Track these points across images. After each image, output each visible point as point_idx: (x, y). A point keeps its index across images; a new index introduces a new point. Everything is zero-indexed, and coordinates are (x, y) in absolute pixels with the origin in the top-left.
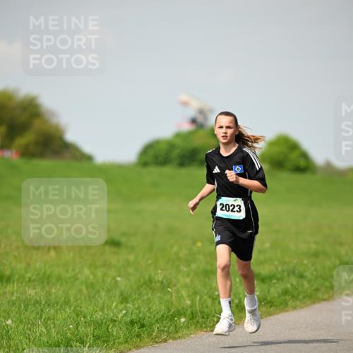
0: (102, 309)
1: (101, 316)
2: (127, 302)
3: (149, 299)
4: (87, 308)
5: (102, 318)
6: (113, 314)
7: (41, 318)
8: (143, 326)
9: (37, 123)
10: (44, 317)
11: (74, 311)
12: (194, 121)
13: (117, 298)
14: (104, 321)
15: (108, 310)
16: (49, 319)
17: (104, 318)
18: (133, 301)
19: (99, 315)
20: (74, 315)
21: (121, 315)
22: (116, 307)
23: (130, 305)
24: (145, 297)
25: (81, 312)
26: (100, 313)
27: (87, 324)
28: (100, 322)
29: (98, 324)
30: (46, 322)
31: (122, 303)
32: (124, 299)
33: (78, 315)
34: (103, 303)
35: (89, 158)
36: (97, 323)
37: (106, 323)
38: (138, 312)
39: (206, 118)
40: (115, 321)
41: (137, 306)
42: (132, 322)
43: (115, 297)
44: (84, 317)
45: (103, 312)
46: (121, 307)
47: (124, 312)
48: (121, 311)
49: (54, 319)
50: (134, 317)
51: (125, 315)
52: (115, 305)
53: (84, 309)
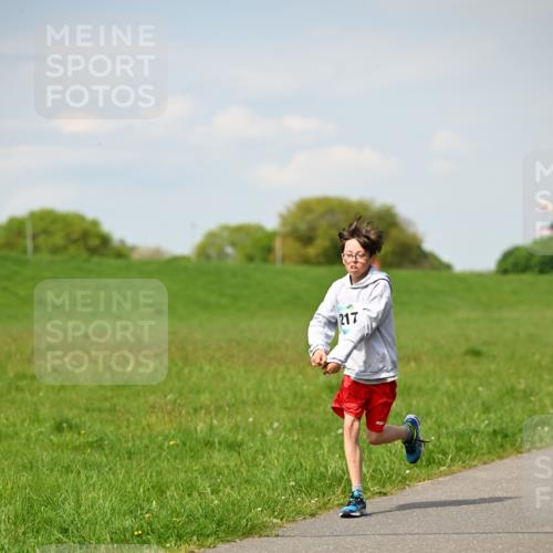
0: (464, 420)
2: (490, 412)
3: (511, 409)
4: (449, 420)
5: (464, 428)
6: (476, 424)
8: (506, 436)
9: (394, 233)
11: (436, 422)
13: (479, 408)
14: (467, 432)
15: (470, 420)
17: (466, 429)
18: (495, 411)
19: (460, 426)
20: (435, 427)
21: (483, 426)
22: (479, 417)
23: (492, 415)
24: (508, 407)
25: (443, 423)
26: (463, 424)
27: (449, 435)
28: (462, 433)
29: (460, 435)
31: (484, 413)
32: (487, 409)
33: (439, 427)
34: (466, 413)
35: (448, 267)
37: (468, 434)
38: (500, 422)
40: (477, 432)
41: (499, 415)
42: (495, 433)
43: (477, 407)
44: (447, 428)
45: (465, 423)
46: (483, 417)
47: (486, 422)
48: (483, 421)
50: (497, 427)
51: (488, 425)
52: (476, 415)
53: (445, 420)
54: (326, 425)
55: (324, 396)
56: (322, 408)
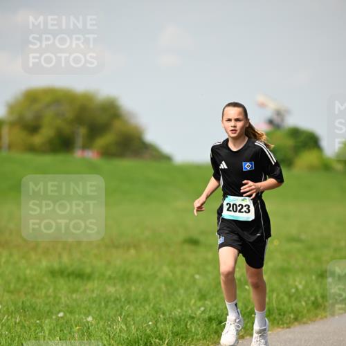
0: (181, 306)
1: (179, 313)
2: (206, 300)
4: (166, 306)
5: (181, 314)
6: (192, 311)
7: (120, 315)
10: (123, 314)
11: (153, 308)
12: (271, 122)
13: (196, 295)
14: (183, 318)
15: (186, 307)
16: (128, 316)
17: (183, 315)
18: (211, 299)
19: (177, 312)
20: (153, 312)
21: (199, 313)
22: (195, 304)
23: (208, 302)
25: (160, 309)
26: (179, 310)
27: (166, 321)
28: (179, 318)
29: (177, 321)
30: (126, 319)
31: (200, 299)
32: (203, 297)
33: (157, 312)
34: (182, 300)
36: (176, 319)
37: (184, 320)
38: (215, 309)
39: (283, 120)
40: (193, 318)
41: (215, 302)
42: (210, 319)
43: (193, 294)
44: (164, 314)
45: (182, 309)
46: (199, 304)
47: (202, 309)
48: (199, 308)
49: (134, 315)
50: (212, 314)
51: (203, 312)
52: (193, 302)
53: (163, 306)
54: (47, 308)
55: (46, 280)
56: (44, 291)
